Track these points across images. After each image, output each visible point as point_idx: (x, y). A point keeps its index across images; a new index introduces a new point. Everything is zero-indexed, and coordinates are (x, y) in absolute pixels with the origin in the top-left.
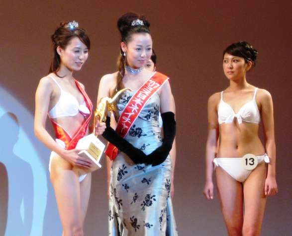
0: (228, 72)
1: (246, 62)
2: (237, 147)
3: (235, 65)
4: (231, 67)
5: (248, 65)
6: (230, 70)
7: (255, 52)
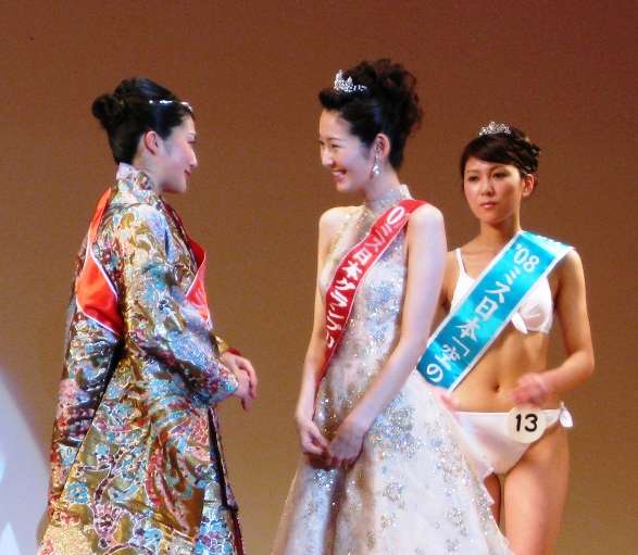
0: (482, 205)
1: (522, 176)
2: (496, 388)
3: (498, 185)
4: (490, 190)
5: (527, 185)
6: (486, 199)
7: (534, 151)
